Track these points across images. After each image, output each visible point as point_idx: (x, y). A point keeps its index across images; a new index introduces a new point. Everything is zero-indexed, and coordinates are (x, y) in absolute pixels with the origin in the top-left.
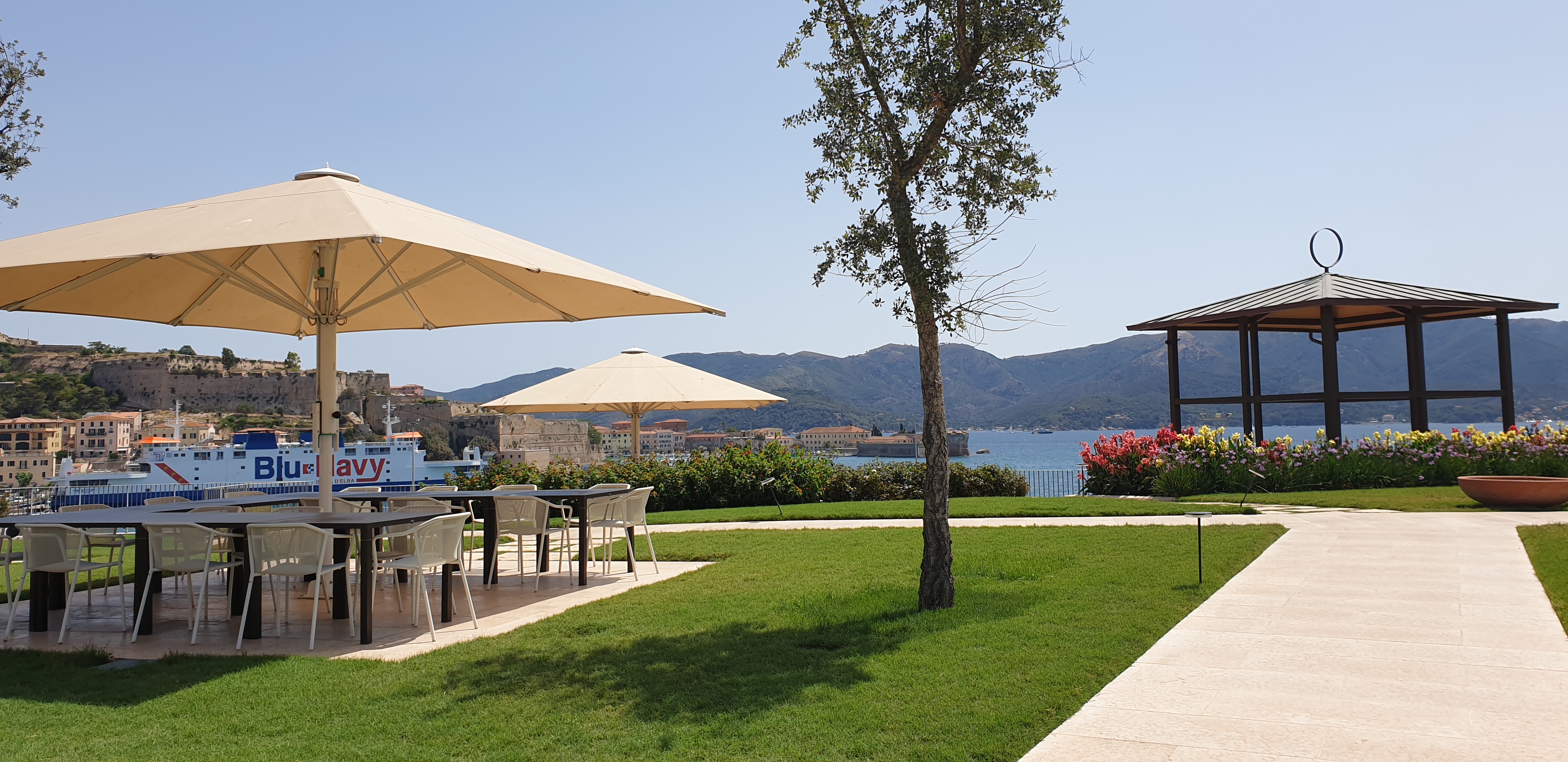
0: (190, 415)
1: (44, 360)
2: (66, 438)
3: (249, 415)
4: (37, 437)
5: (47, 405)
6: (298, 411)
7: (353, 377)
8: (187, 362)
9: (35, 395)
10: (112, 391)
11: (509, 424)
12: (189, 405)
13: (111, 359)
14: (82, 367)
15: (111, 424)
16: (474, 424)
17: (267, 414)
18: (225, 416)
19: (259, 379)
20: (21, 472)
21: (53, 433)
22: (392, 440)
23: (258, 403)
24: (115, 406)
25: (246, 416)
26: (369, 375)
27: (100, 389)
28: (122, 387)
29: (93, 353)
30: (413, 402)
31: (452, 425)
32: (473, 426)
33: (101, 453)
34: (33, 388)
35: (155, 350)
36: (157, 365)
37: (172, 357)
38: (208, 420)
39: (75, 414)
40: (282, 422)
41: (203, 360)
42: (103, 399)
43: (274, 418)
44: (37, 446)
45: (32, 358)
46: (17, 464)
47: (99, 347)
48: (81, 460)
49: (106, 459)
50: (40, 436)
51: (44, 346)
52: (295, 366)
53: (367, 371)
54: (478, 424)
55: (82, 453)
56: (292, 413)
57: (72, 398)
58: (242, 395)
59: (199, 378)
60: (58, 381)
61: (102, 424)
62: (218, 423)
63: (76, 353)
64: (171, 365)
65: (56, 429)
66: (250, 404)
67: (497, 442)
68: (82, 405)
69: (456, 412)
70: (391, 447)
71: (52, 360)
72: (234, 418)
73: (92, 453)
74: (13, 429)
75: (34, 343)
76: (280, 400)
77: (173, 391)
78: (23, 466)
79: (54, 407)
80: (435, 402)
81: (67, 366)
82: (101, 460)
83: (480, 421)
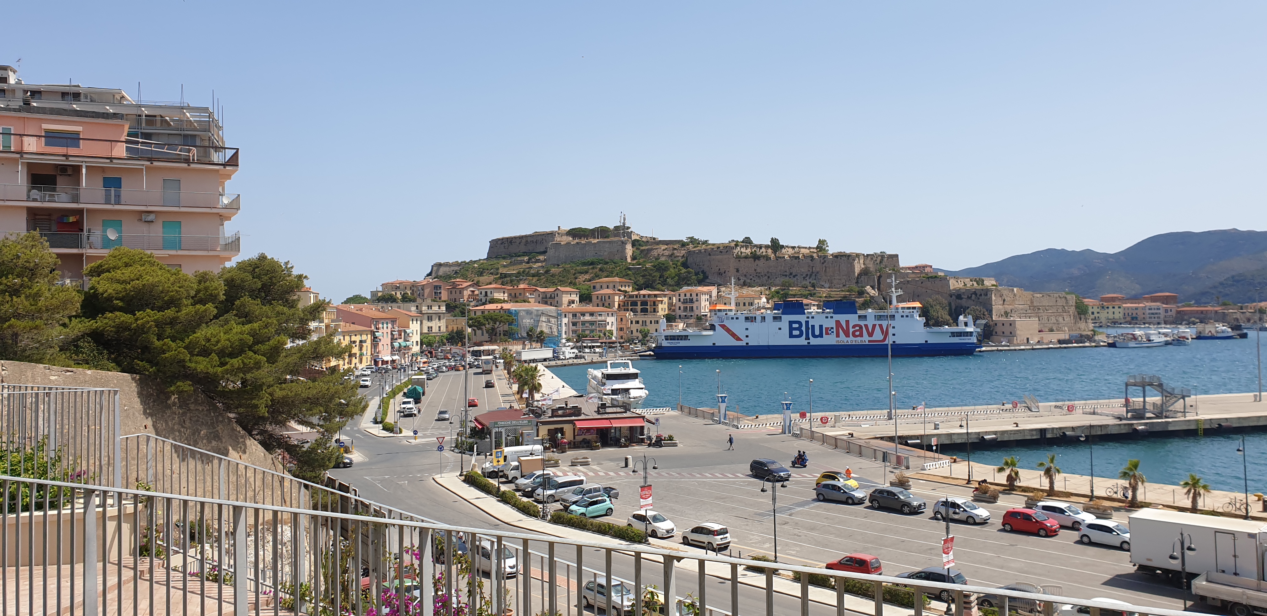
0: (750, 288)
1: (659, 250)
2: (670, 305)
3: (791, 288)
4: (652, 304)
5: (660, 282)
6: (827, 285)
7: (869, 257)
8: (746, 249)
9: (653, 275)
10: (699, 272)
11: (1001, 296)
12: (749, 281)
13: (698, 248)
14: (682, 255)
15: (697, 295)
16: (970, 296)
17: (804, 287)
18: (773, 289)
19: (797, 260)
20: (642, 328)
21: (662, 301)
22: (897, 309)
23: (797, 279)
24: (701, 282)
25: (788, 289)
26: (882, 255)
27: (691, 270)
28: (705, 268)
29: (688, 245)
30: (918, 277)
31: (951, 297)
32: (969, 298)
33: (691, 316)
34: (651, 270)
35: (726, 241)
36: (727, 252)
37: (736, 245)
38: (761, 292)
39: (676, 288)
40: (815, 294)
41: (757, 247)
42: (694, 277)
43: (809, 290)
44: (653, 310)
45: (652, 249)
46: (641, 322)
47: (692, 240)
48: (679, 320)
49: (695, 320)
50: (654, 304)
51: (660, 241)
52: (824, 249)
53: (881, 253)
54: (973, 296)
55: (680, 316)
56: (822, 287)
57: (675, 277)
58: (786, 273)
59: (755, 261)
60: (666, 265)
61: (691, 295)
62: (769, 294)
63: (678, 245)
64: (736, 251)
65: (664, 299)
66: (792, 280)
67: (990, 312)
68: (681, 281)
69: (954, 285)
70: (896, 315)
71: (664, 250)
72: (780, 291)
73: (686, 315)
74: (638, 299)
75: (654, 239)
76: (813, 277)
77: (738, 271)
78: (644, 324)
79: (664, 283)
80: (936, 277)
81: (673, 254)
82: (692, 321)
83: (975, 293)
